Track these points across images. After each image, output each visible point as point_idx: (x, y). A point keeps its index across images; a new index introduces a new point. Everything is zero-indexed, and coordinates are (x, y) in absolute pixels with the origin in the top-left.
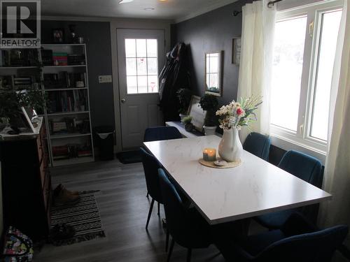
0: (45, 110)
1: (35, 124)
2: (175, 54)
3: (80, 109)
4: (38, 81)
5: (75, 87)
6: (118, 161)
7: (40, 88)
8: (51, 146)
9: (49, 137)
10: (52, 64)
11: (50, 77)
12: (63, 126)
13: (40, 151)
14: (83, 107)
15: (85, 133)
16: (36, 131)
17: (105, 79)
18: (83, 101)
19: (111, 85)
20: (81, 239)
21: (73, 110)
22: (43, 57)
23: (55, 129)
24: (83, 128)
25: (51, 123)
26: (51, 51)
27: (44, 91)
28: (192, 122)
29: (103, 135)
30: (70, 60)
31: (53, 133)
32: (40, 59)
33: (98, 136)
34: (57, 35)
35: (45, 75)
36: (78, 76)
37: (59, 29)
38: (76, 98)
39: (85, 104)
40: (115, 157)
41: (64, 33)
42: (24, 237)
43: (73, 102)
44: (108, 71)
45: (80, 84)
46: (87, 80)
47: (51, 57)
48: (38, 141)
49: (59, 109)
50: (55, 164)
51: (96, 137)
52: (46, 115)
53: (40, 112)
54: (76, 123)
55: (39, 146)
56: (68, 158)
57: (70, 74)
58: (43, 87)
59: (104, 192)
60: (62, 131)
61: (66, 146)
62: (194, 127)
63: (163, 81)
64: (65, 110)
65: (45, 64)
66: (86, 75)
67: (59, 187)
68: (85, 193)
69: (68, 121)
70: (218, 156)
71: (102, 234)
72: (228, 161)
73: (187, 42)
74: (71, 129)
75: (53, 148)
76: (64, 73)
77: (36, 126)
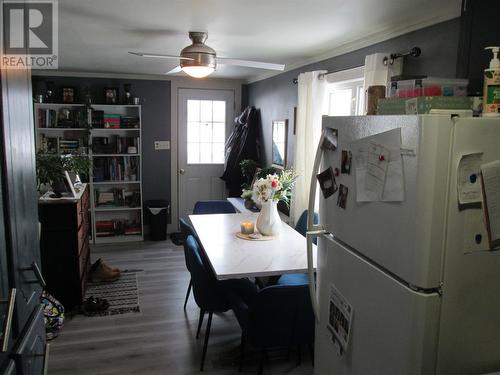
0: (91, 178)
1: (77, 189)
2: (243, 119)
3: (130, 179)
4: (86, 144)
5: (126, 153)
6: (171, 241)
7: (87, 153)
8: (95, 219)
9: (93, 209)
10: (103, 127)
11: (99, 140)
12: (110, 197)
13: (79, 217)
14: (134, 177)
15: (134, 207)
16: (77, 196)
17: (161, 145)
18: (134, 170)
19: (168, 152)
20: (114, 312)
21: (123, 179)
22: (93, 119)
23: (101, 200)
24: (132, 200)
25: (97, 194)
26: (102, 112)
27: (91, 155)
28: (253, 198)
29: (155, 211)
30: (123, 123)
31: (98, 204)
32: (90, 121)
33: (150, 211)
34: (111, 94)
35: (94, 138)
36: (130, 141)
37: (112, 89)
38: (127, 166)
39: (136, 173)
40: (168, 237)
41: (117, 92)
42: (57, 302)
43: (123, 170)
44: (166, 136)
45: (132, 150)
46: (140, 146)
47: (103, 119)
48: (79, 206)
49: (107, 177)
50: (99, 241)
51: (147, 213)
52: (91, 183)
53: (84, 179)
54: (125, 194)
55: (78, 211)
56: (113, 235)
57: (122, 138)
58: (90, 151)
59: (148, 272)
60: (108, 203)
61: (112, 222)
62: (254, 204)
63: (229, 150)
64: (114, 179)
65: (95, 126)
66: (139, 140)
67: (99, 262)
68: (126, 271)
69: (117, 192)
70: (256, 229)
71: (137, 310)
72: (263, 235)
73: (257, 107)
74: (119, 201)
75: (97, 222)
76: (116, 137)
77: (78, 191)
